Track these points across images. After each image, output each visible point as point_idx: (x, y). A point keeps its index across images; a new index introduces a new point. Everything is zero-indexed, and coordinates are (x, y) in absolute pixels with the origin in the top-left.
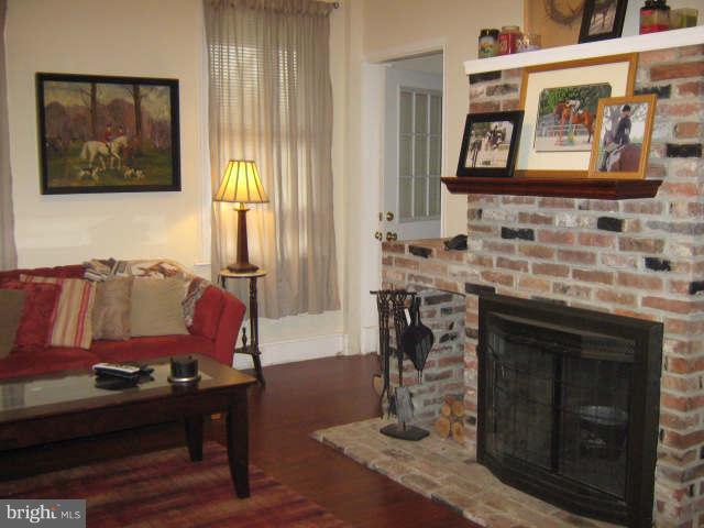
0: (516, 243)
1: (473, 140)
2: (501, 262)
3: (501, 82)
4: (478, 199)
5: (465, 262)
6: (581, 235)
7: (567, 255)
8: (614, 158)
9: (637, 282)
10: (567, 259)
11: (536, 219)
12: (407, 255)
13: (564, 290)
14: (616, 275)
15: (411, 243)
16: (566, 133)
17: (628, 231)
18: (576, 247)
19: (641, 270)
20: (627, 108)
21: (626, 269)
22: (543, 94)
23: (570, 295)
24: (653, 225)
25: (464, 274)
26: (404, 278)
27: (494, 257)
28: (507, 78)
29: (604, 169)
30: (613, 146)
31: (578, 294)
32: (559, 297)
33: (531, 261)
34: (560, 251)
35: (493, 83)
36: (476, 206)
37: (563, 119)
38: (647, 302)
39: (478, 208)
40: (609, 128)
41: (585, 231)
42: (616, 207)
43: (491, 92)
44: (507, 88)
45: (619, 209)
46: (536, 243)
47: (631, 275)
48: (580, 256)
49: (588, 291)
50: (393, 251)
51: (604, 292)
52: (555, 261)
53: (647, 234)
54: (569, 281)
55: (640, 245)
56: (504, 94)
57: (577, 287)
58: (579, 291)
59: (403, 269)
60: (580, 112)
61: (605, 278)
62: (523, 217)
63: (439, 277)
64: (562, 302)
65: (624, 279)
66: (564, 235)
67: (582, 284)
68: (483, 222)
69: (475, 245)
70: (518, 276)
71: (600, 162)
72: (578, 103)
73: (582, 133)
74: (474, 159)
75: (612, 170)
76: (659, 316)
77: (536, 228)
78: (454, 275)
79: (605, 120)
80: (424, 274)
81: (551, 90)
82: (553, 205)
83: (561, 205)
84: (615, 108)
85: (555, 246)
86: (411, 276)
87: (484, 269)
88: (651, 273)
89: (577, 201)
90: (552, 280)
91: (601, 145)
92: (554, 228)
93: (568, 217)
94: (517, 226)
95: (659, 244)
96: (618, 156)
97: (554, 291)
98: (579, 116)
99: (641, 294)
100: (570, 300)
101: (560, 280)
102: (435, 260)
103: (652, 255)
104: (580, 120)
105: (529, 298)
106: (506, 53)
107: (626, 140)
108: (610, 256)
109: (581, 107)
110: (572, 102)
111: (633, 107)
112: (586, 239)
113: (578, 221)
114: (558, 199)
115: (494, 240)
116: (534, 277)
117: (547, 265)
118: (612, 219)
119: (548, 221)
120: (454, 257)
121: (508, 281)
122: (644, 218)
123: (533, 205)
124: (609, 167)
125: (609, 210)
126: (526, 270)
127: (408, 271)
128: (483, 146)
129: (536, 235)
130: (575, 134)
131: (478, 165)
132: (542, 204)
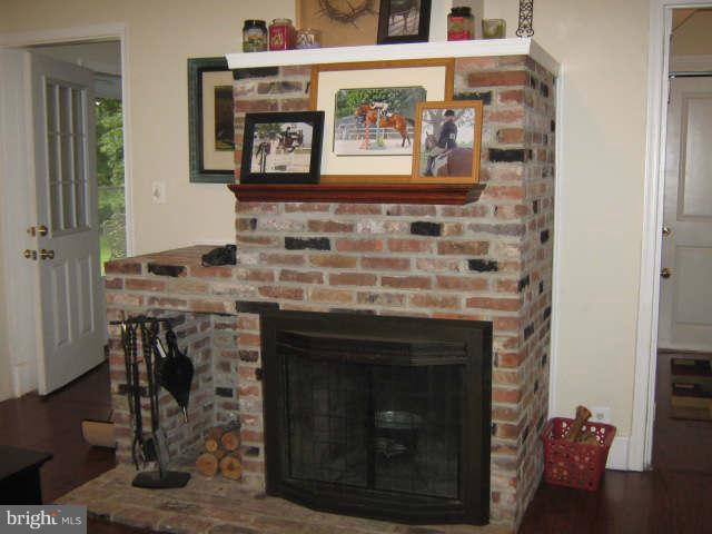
0: (306, 253)
1: (257, 142)
2: (285, 275)
3: (280, 78)
4: (251, 207)
5: (234, 277)
6: (391, 242)
7: (375, 263)
8: (441, 163)
9: (459, 284)
10: (373, 267)
11: (331, 227)
12: (145, 275)
13: (372, 298)
14: (434, 280)
15: (152, 261)
16: (373, 137)
17: (448, 235)
18: (386, 254)
19: (464, 271)
20: (450, 113)
21: (446, 272)
22: (339, 95)
23: (379, 304)
24: (477, 228)
25: (232, 292)
26: (141, 302)
27: (277, 270)
28: (285, 74)
29: (429, 173)
30: (437, 150)
31: (389, 302)
32: (364, 306)
33: (326, 272)
34: (364, 259)
35: (267, 80)
36: (248, 216)
37: (368, 121)
38: (472, 303)
39: (251, 217)
40: (431, 132)
41: (396, 237)
42: (433, 212)
43: (263, 89)
44: (286, 86)
45: (438, 214)
46: (333, 252)
47: (453, 278)
48: (391, 263)
49: (400, 298)
50: (123, 272)
51: (422, 298)
52: (359, 270)
53: (469, 236)
54: (378, 289)
55: (462, 248)
56: (282, 92)
57: (387, 295)
58: (390, 299)
59: (141, 293)
60: (390, 115)
61: (423, 283)
62: (313, 225)
63: (197, 297)
64: (370, 311)
65: (444, 283)
66: (369, 242)
67: (393, 291)
68: (257, 234)
69: (248, 259)
70: (309, 289)
71: (424, 166)
72: (386, 106)
73: (393, 137)
74: (263, 163)
75: (438, 175)
76: (485, 315)
77: (332, 236)
78: (219, 294)
79: (424, 124)
80: (173, 296)
81: (350, 91)
82: (353, 211)
83: (364, 212)
84: (435, 112)
85: (358, 255)
86: (152, 300)
87: (261, 284)
88: (476, 275)
89: (385, 207)
90: (355, 289)
91: (423, 149)
92: (355, 236)
93: (374, 224)
94: (307, 235)
95: (484, 246)
96: (445, 161)
97: (359, 301)
98: (388, 119)
99: (465, 296)
100: (378, 309)
101: (364, 289)
102: (189, 278)
103: (476, 257)
104: (389, 123)
105: (325, 311)
106: (281, 48)
107: (452, 144)
108: (426, 260)
109: (389, 110)
110: (377, 104)
111: (457, 112)
112: (397, 245)
113: (386, 227)
114: (359, 205)
115: (275, 251)
116: (331, 288)
117: (348, 275)
118: (429, 224)
119: (349, 228)
120: (218, 274)
121: (297, 294)
122: (467, 221)
123: (329, 213)
124: (435, 172)
125: (424, 215)
126: (321, 281)
127: (147, 294)
128: (273, 149)
129: (333, 244)
130: (386, 137)
131: (268, 171)
132: (338, 212)
